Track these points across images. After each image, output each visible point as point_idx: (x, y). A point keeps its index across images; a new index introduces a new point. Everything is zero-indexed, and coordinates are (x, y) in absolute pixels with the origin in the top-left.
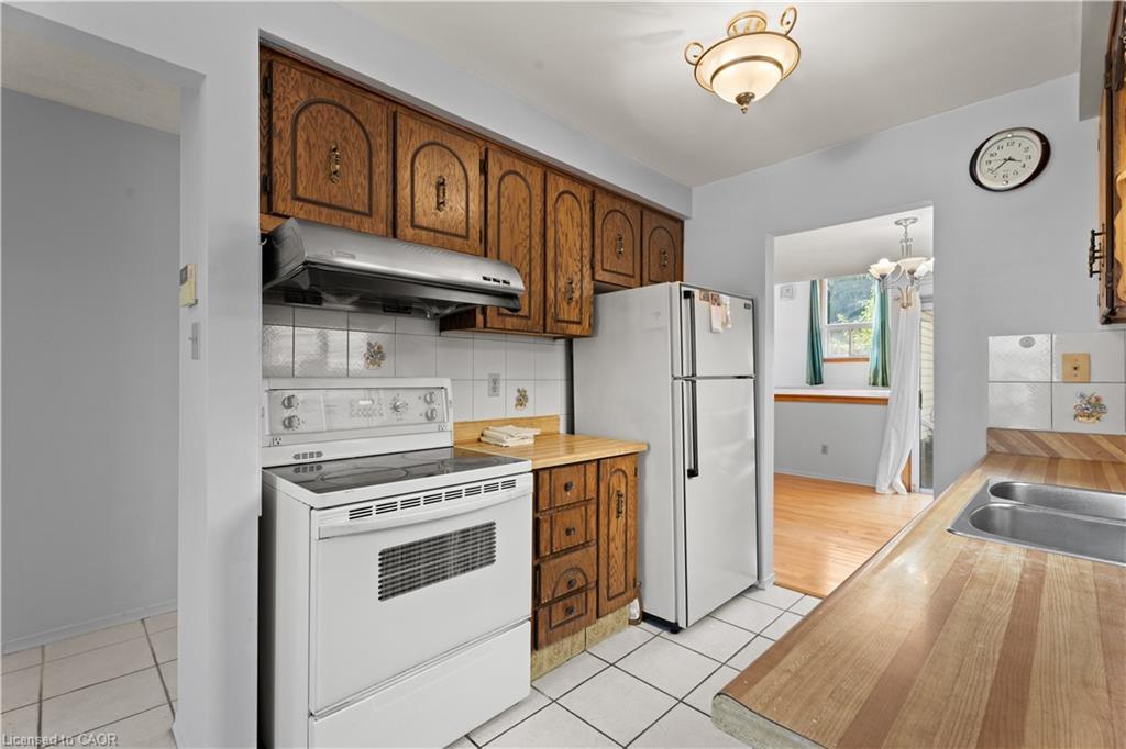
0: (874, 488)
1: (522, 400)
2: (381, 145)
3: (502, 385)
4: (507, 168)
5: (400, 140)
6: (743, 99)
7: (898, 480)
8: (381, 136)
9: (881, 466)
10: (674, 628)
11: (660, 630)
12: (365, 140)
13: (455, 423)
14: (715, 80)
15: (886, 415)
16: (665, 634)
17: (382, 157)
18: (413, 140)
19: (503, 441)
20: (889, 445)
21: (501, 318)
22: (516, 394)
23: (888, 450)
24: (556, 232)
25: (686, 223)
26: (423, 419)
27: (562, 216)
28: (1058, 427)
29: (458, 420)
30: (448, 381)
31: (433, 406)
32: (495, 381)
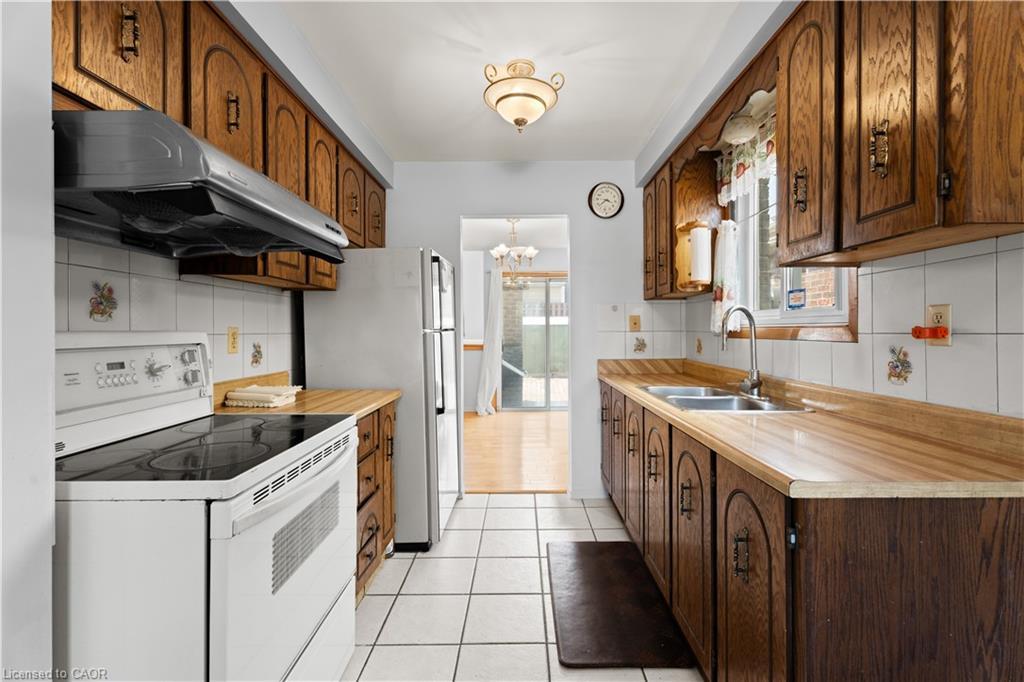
0: (477, 413)
1: (257, 356)
2: (175, 30)
3: (240, 339)
4: (281, 102)
5: (193, 33)
6: (519, 122)
7: (490, 404)
8: (175, 20)
9: (480, 395)
10: (424, 547)
11: (413, 554)
12: (159, 17)
13: (215, 385)
14: (500, 103)
15: (482, 358)
16: (419, 554)
17: (176, 46)
18: (206, 36)
19: (272, 402)
20: (485, 377)
21: (278, 266)
22: (252, 350)
23: (484, 383)
24: (315, 182)
25: (387, 191)
26: (182, 384)
27: (319, 165)
28: (629, 357)
29: (217, 381)
30: (205, 335)
31: (192, 366)
32: (234, 336)
